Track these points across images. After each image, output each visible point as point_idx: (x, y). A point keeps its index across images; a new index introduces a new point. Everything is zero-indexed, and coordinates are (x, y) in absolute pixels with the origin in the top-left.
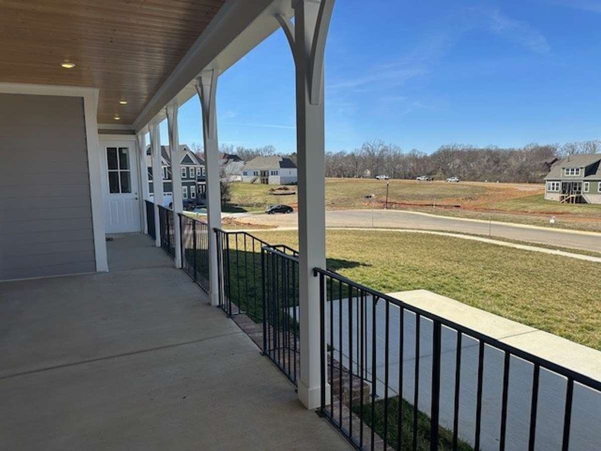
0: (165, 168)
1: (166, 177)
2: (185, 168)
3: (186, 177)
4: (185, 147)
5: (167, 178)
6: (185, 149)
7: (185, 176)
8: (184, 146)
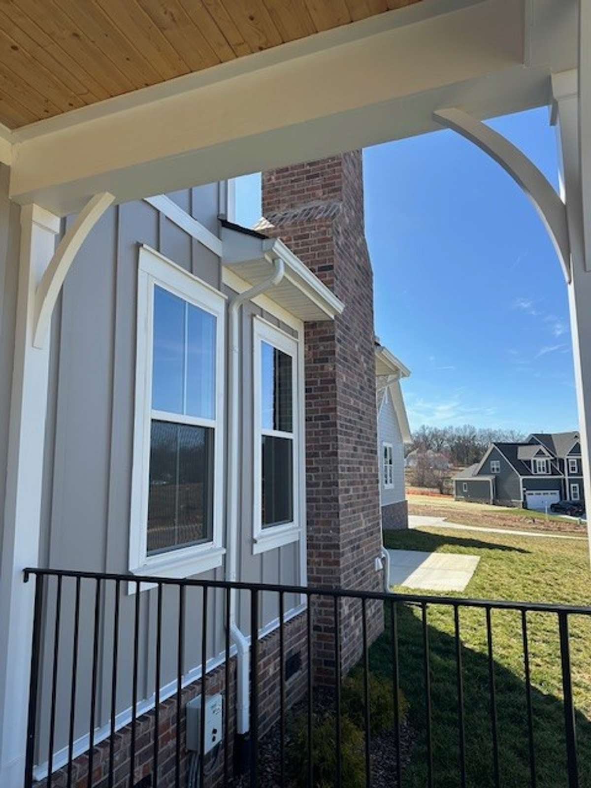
0: (547, 461)
1: (548, 472)
2: (575, 460)
3: (576, 472)
4: (576, 434)
5: (550, 473)
6: (576, 437)
7: (575, 470)
8: (576, 432)
